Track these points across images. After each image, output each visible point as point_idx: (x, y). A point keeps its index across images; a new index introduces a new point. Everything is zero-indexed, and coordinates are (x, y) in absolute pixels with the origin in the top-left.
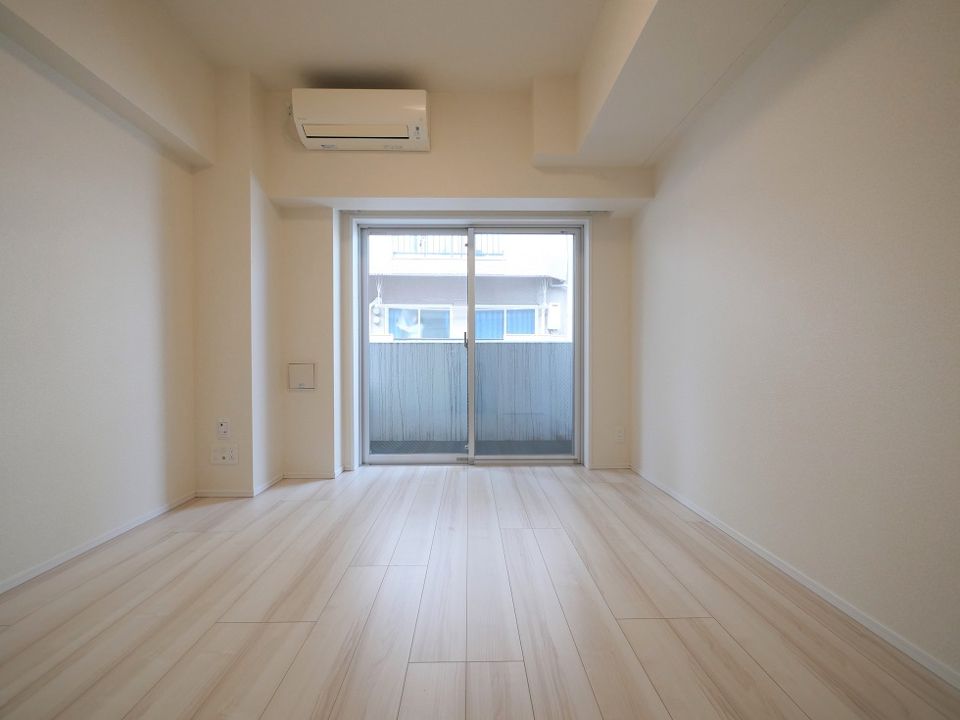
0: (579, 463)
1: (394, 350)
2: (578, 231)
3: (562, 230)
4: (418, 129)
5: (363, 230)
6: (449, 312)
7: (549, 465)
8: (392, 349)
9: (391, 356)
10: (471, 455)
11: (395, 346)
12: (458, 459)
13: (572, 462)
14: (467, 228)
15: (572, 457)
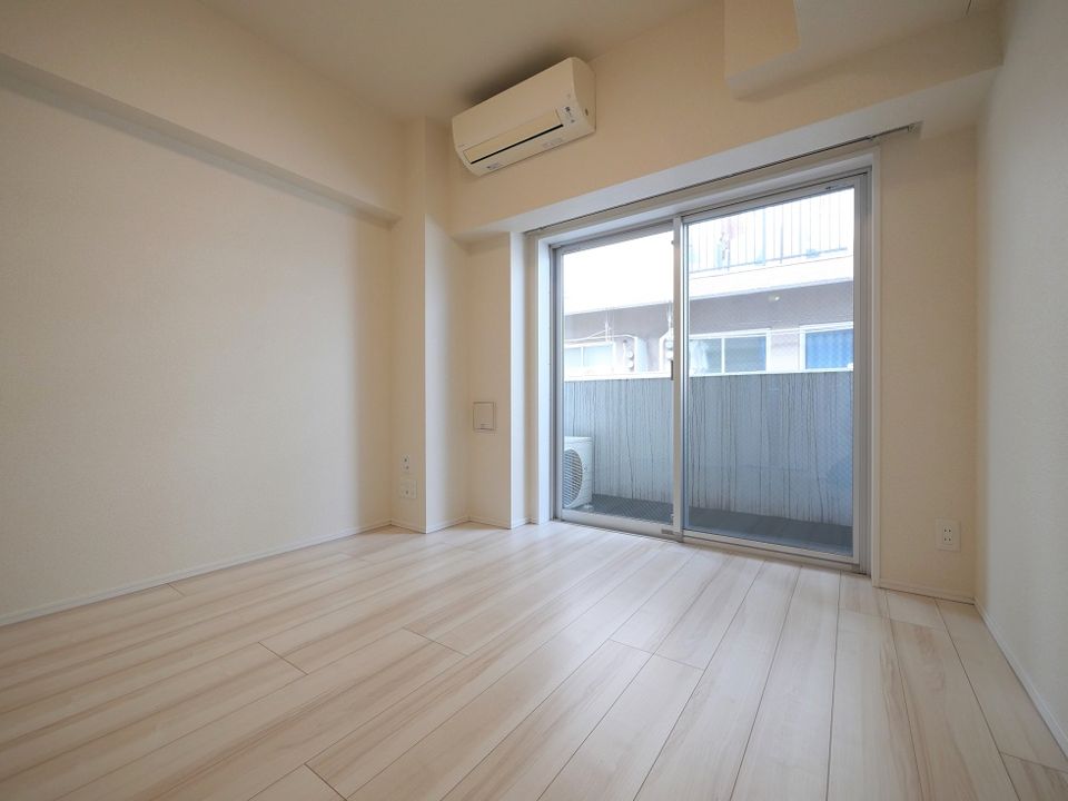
0: (861, 572)
1: (623, 387)
2: (858, 179)
3: (828, 185)
4: (568, 109)
5: (555, 252)
6: (764, 339)
7: (801, 564)
8: (620, 386)
9: (620, 394)
10: (676, 527)
11: (623, 383)
12: (663, 531)
13: (850, 567)
14: (671, 221)
15: (849, 560)
